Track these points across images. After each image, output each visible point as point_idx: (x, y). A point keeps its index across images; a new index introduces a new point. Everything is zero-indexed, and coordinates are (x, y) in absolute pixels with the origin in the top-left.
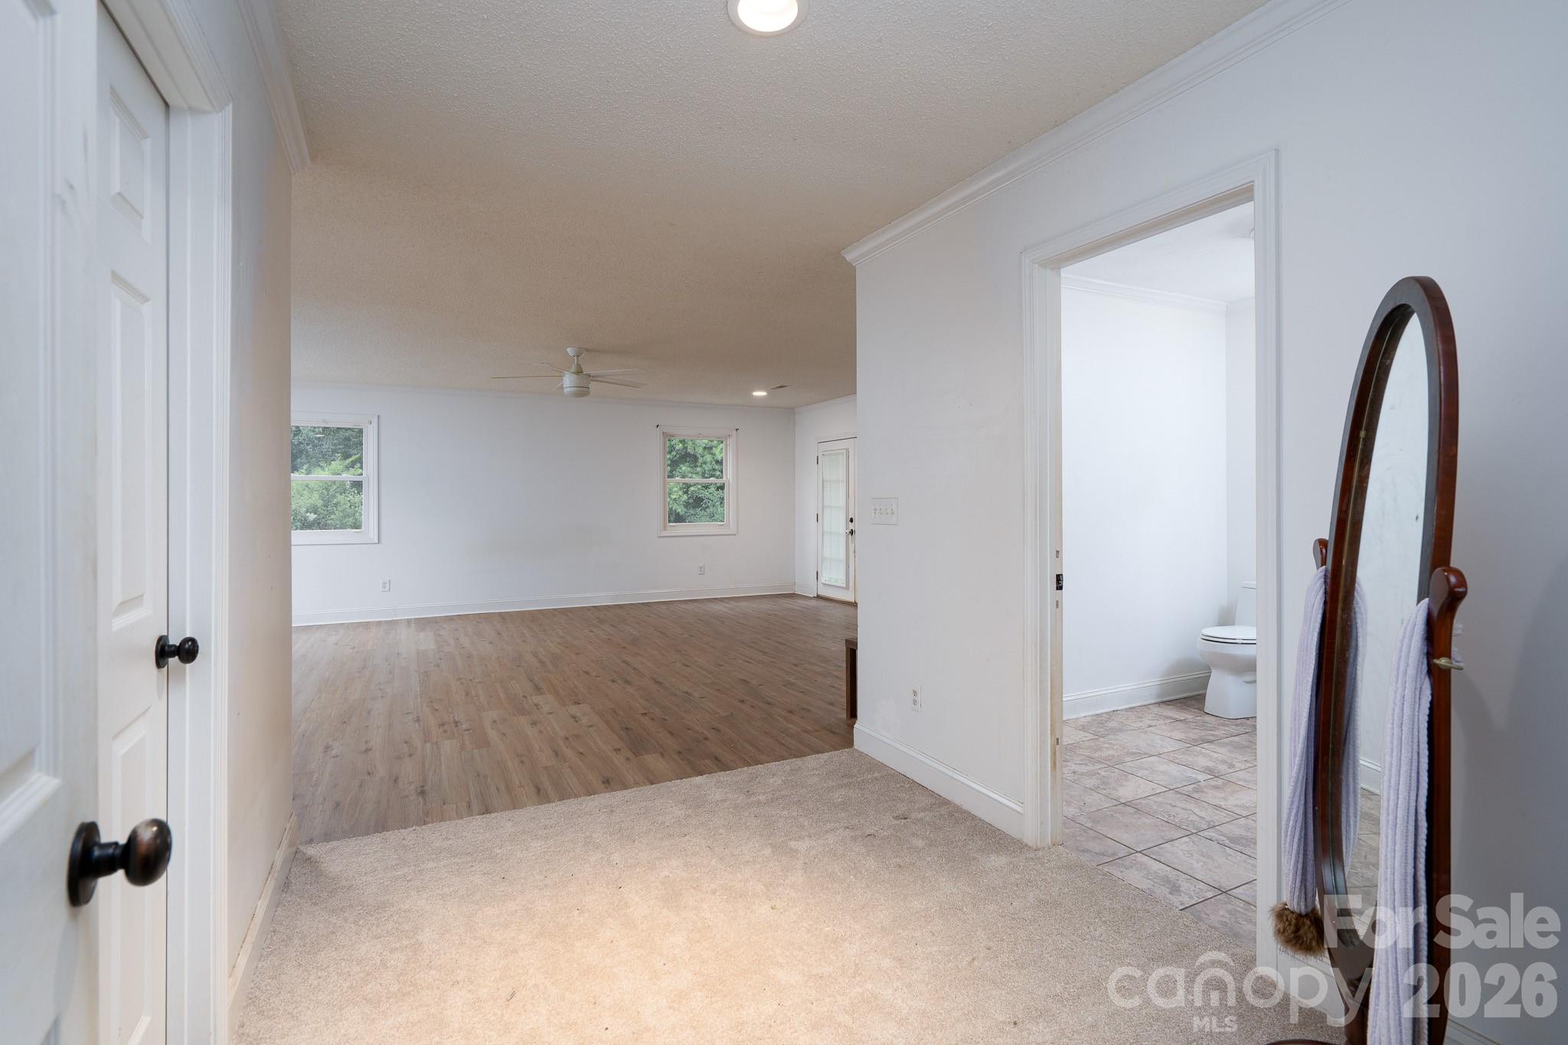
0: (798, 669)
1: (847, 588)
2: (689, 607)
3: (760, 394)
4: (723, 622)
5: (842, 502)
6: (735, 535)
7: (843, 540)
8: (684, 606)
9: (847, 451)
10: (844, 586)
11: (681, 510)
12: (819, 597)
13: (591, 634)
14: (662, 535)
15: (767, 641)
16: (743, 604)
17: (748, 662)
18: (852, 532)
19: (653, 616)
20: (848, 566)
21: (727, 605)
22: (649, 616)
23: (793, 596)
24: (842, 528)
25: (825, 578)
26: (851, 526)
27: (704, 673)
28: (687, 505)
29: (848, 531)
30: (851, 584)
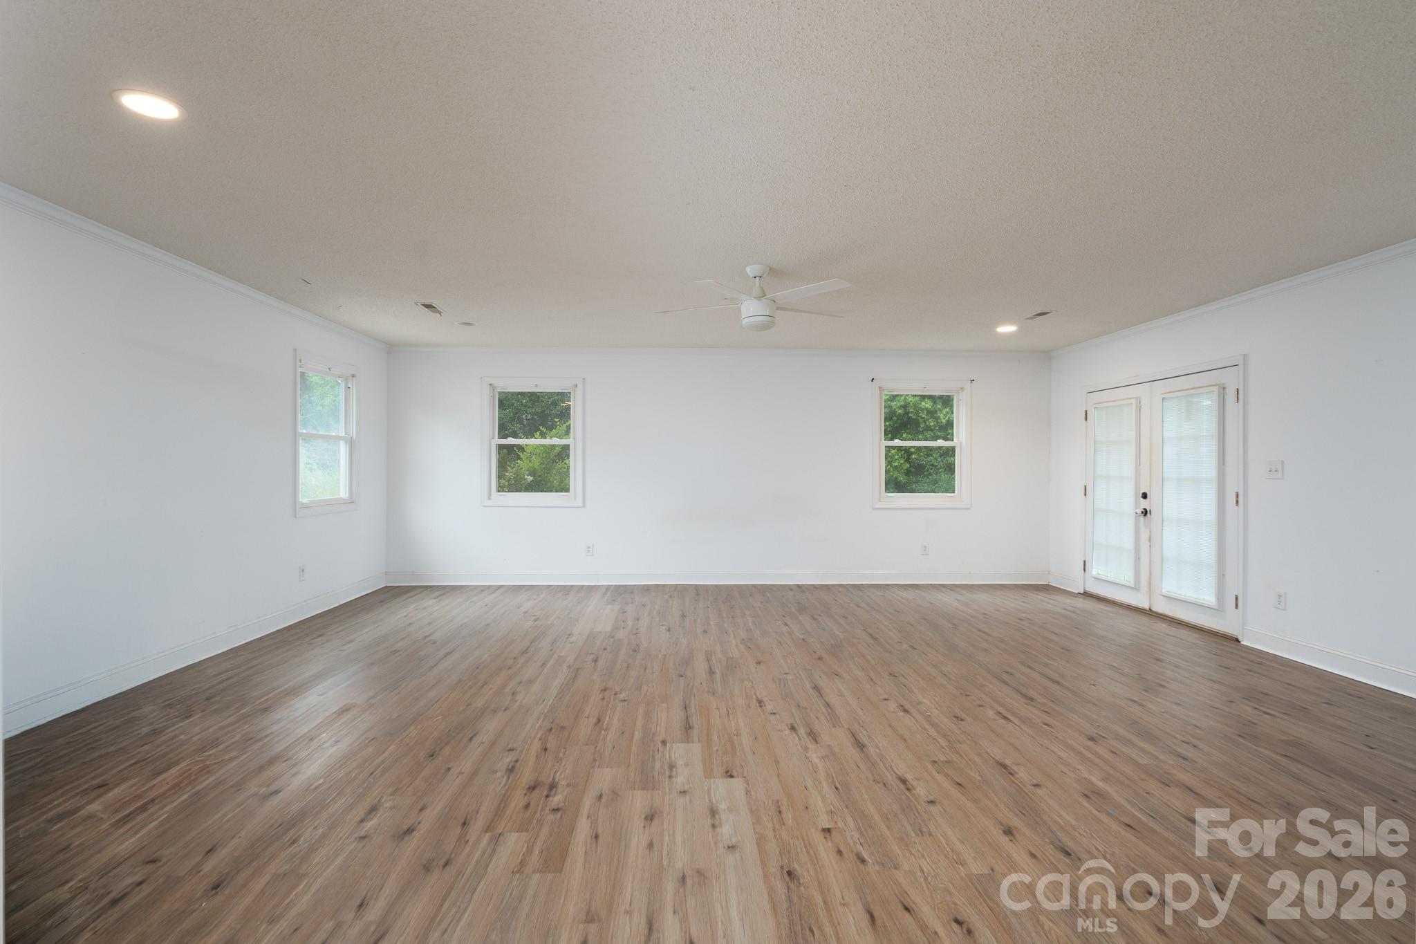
0: (1101, 750)
1: (1136, 588)
2: (910, 595)
3: (1007, 329)
4: (956, 626)
5: (1128, 469)
6: (968, 509)
7: (1129, 524)
8: (904, 594)
9: (1139, 401)
10: (1132, 585)
11: (902, 478)
12: (1087, 594)
13: (785, 629)
14: (877, 506)
15: (1027, 671)
16: (982, 597)
17: (1005, 718)
18: (1145, 512)
19: (866, 607)
20: (1137, 559)
21: (959, 597)
22: (859, 606)
23: (1046, 588)
24: (1128, 504)
25: (1096, 570)
26: (1144, 504)
27: (933, 732)
28: (908, 473)
29: (1139, 511)
30: (1144, 583)
